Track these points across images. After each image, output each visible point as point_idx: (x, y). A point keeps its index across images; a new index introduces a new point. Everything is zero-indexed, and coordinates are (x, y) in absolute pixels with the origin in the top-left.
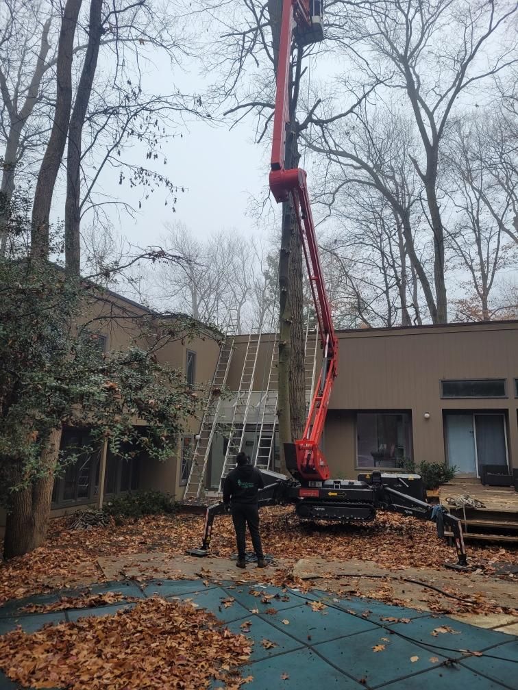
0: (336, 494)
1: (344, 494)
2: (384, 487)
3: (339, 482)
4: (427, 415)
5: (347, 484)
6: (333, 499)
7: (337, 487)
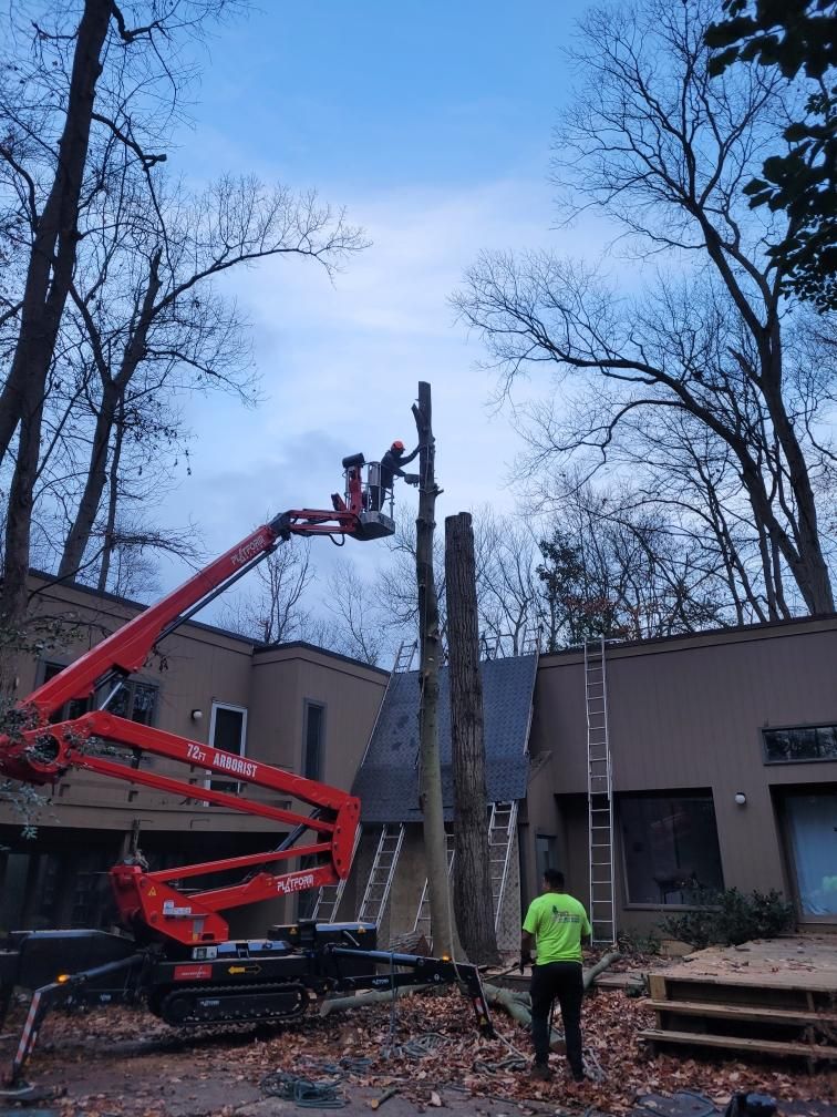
0: (242, 970)
1: (257, 969)
2: (331, 947)
3: (246, 946)
4: (740, 798)
5: (260, 948)
6: (237, 979)
7: (244, 955)
